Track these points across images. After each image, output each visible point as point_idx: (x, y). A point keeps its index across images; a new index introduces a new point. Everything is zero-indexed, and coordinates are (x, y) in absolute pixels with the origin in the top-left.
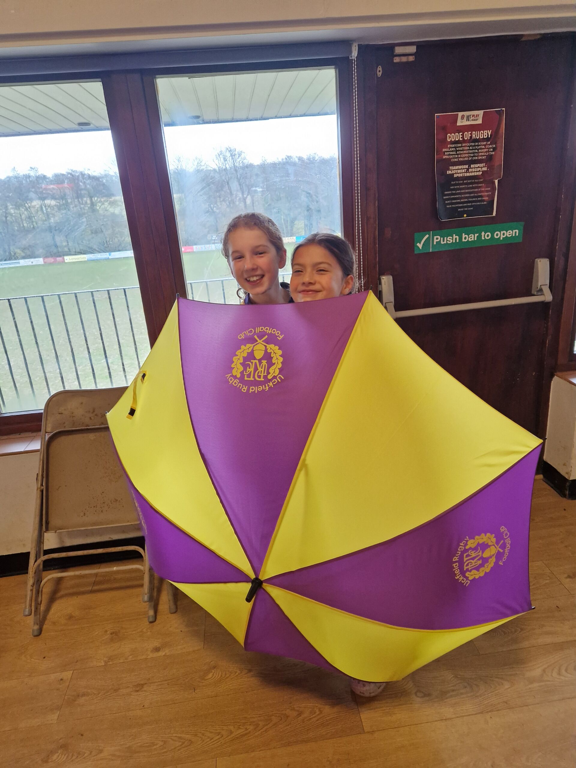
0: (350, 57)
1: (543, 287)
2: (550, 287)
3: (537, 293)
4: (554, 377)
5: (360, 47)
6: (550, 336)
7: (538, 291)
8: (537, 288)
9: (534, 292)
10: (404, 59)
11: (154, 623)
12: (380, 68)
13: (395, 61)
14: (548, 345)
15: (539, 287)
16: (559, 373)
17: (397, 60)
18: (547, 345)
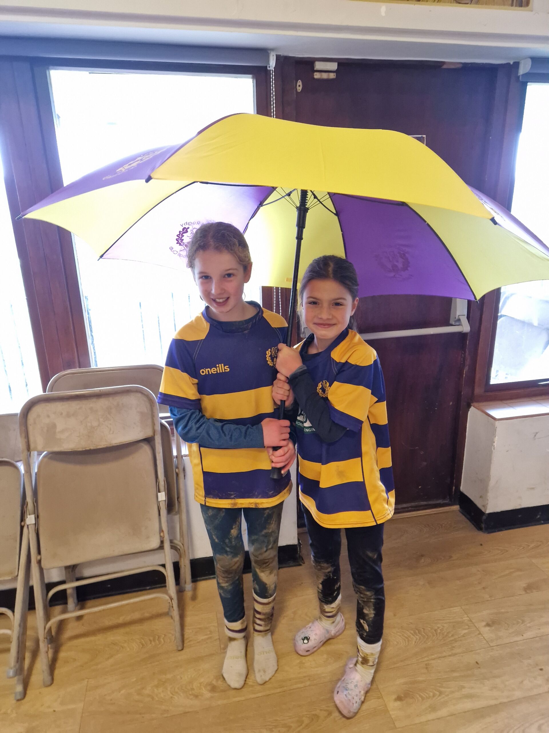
0: (268, 67)
1: (461, 317)
2: (468, 318)
3: (455, 323)
4: (471, 407)
5: (278, 57)
6: (467, 366)
7: (456, 321)
8: (455, 318)
9: (452, 322)
10: (325, 76)
11: (22, 701)
12: (300, 83)
13: (315, 77)
14: (466, 375)
15: (457, 317)
16: (476, 404)
17: (317, 76)
18: (464, 375)
